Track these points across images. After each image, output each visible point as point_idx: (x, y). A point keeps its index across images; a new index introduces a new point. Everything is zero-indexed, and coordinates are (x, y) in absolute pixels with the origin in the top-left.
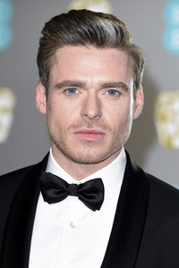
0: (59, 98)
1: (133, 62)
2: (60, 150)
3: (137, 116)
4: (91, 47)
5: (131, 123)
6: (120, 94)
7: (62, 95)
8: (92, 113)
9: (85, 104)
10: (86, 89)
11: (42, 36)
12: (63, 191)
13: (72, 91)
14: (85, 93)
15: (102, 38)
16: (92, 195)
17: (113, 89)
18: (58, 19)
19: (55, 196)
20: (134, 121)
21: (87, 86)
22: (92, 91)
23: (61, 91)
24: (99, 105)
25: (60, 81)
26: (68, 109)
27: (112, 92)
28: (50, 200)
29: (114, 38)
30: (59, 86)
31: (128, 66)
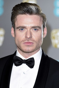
0: (18, 32)
1: (42, 19)
2: (19, 49)
3: (44, 37)
4: (28, 15)
5: (43, 39)
6: (38, 30)
7: (19, 31)
8: (28, 36)
9: (26, 34)
10: (27, 29)
11: (12, 11)
12: (21, 62)
13: (22, 29)
14: (26, 30)
15: (31, 12)
16: (30, 63)
17: (35, 28)
18: (17, 6)
19: (18, 64)
20: (44, 38)
21: (27, 27)
22: (29, 29)
23: (18, 29)
24: (31, 34)
25: (18, 26)
26: (21, 35)
27: (35, 29)
28: (17, 65)
29: (35, 12)
30: (18, 28)
31: (40, 20)
